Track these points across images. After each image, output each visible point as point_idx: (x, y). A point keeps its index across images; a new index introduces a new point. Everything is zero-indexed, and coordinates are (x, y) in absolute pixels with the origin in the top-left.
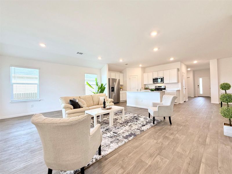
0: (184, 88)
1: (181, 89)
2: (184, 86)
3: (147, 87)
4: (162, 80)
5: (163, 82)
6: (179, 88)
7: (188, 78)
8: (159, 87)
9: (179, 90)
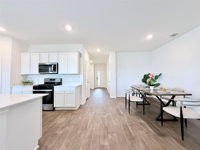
0: (87, 81)
1: (82, 84)
2: (87, 79)
3: (30, 79)
4: (55, 67)
5: (56, 72)
6: (81, 82)
7: (90, 70)
8: (51, 80)
9: (81, 85)
